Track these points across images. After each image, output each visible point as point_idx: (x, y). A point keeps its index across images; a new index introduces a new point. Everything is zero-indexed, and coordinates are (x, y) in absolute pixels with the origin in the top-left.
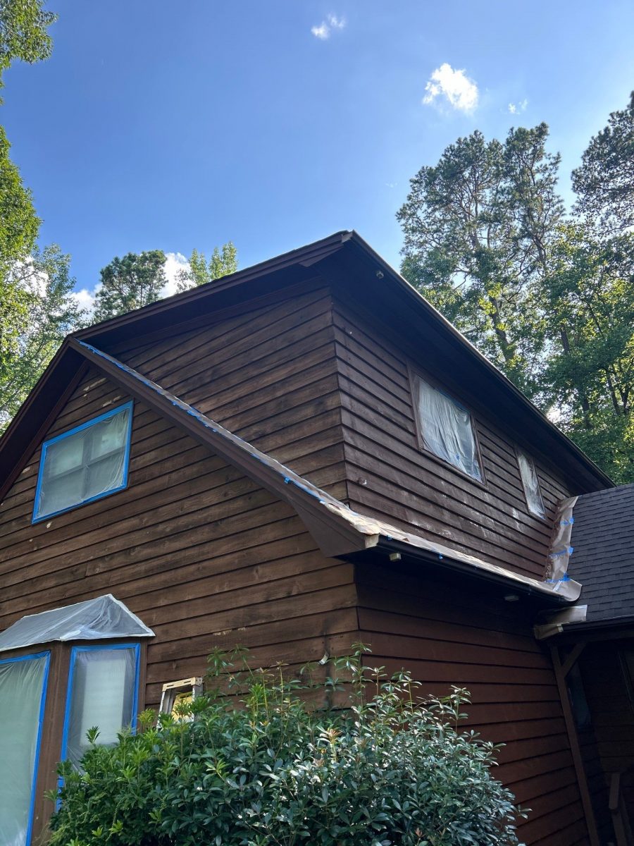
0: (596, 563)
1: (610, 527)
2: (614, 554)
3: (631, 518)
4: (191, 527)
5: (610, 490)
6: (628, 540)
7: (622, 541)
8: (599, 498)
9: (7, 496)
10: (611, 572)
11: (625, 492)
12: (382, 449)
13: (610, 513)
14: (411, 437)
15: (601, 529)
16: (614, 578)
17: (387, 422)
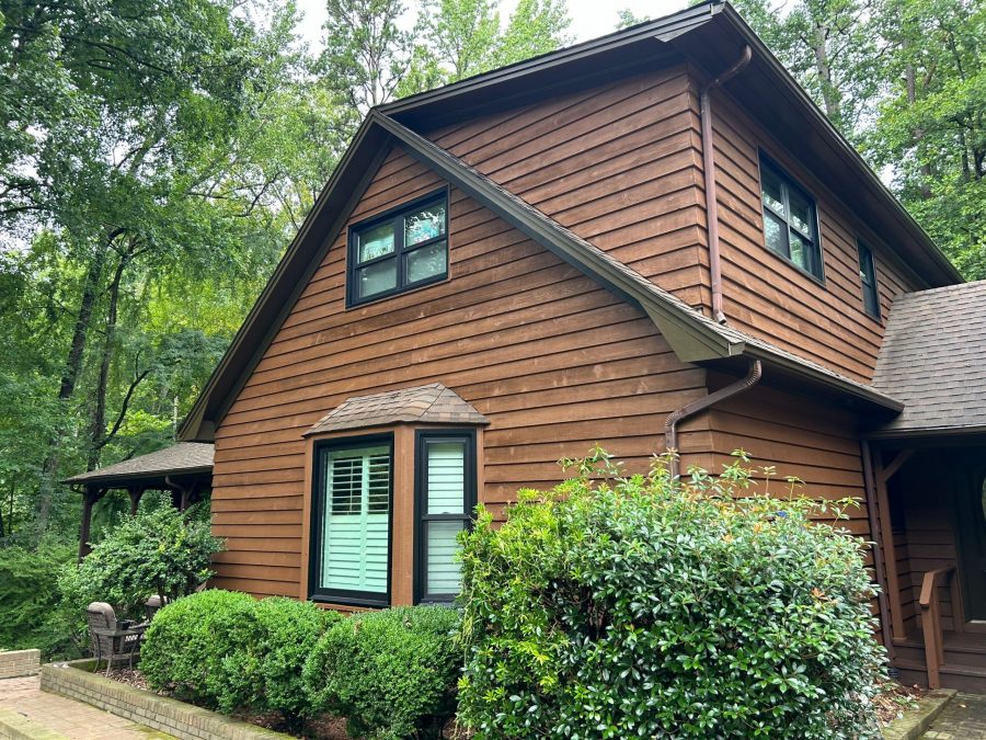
0: (937, 368)
1: (956, 329)
2: (960, 359)
3: (983, 320)
4: (523, 323)
5: (960, 285)
6: (978, 344)
7: (970, 345)
8: (946, 294)
9: (314, 280)
10: (954, 378)
11: (978, 289)
12: (733, 250)
13: (957, 313)
14: (758, 233)
15: (945, 331)
16: (957, 385)
17: (737, 218)
